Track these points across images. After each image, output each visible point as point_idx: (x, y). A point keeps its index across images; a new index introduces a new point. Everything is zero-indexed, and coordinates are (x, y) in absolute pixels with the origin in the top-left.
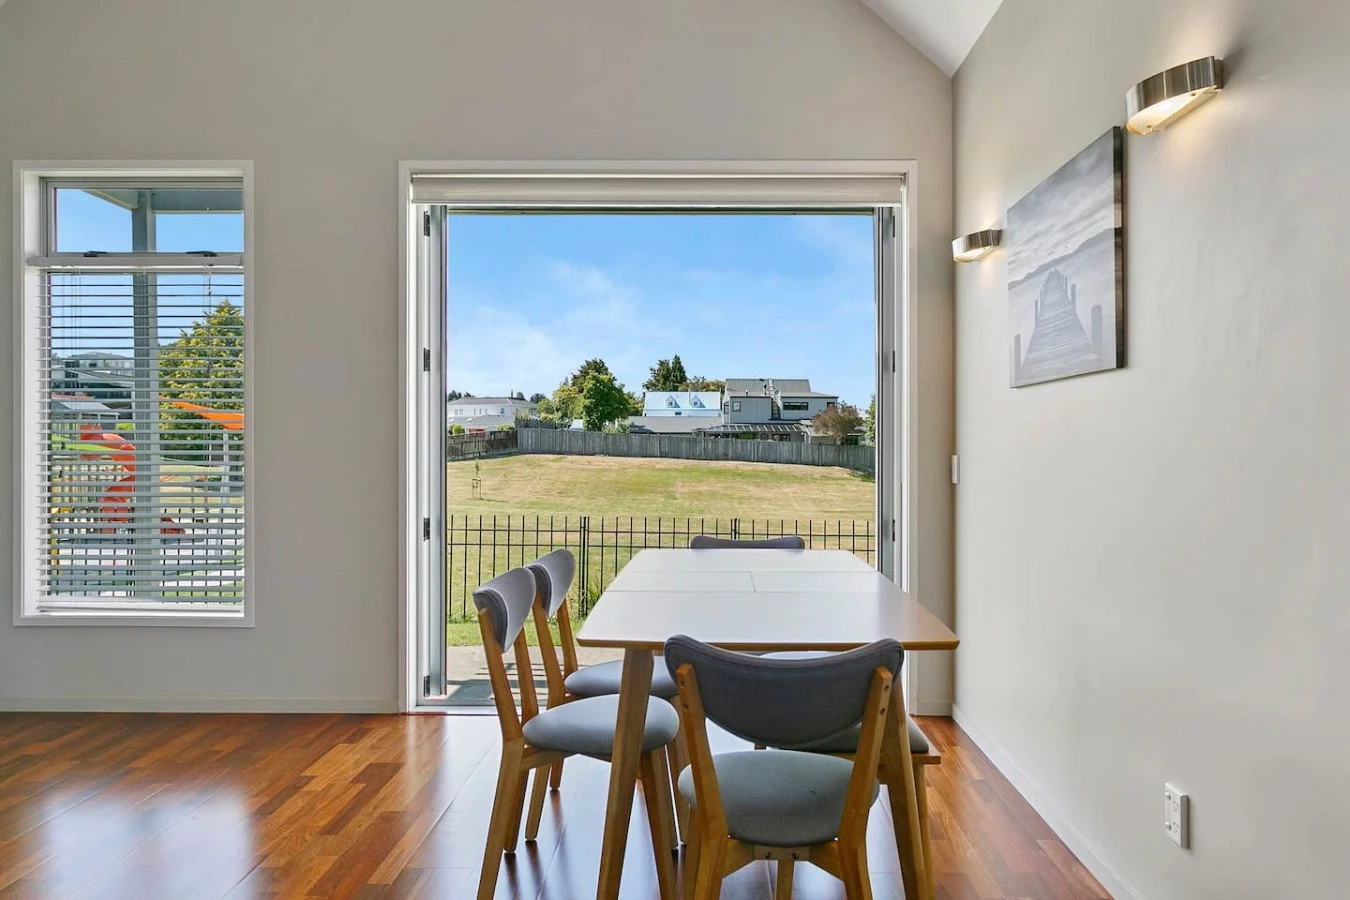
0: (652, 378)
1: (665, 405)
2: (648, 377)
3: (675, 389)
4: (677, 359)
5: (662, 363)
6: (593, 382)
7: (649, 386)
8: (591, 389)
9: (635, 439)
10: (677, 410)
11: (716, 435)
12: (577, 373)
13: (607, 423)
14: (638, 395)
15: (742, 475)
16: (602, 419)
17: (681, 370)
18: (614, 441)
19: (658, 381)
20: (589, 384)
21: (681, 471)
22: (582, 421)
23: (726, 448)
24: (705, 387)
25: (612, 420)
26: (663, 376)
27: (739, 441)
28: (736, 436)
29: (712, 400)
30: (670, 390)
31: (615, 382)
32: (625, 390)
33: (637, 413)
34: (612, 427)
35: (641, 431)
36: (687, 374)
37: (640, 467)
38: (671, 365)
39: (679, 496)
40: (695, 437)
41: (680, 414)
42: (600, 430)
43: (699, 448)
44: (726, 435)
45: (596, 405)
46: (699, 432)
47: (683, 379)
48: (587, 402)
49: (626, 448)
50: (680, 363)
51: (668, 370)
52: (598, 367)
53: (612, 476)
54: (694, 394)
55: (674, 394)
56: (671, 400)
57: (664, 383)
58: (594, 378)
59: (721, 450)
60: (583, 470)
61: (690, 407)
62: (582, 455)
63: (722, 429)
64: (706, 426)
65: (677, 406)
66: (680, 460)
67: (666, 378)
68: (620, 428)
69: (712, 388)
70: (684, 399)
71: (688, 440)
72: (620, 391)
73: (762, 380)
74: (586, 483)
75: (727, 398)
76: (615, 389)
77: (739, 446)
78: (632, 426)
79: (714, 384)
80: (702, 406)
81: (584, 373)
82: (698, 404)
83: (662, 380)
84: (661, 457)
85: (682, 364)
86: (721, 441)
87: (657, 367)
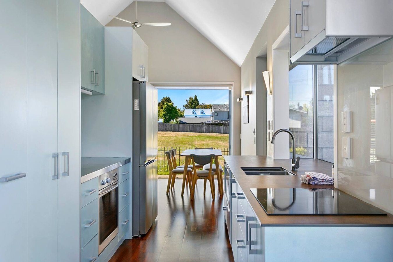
0: (187, 104)
1: (191, 113)
2: (186, 103)
3: (195, 108)
4: (196, 97)
5: (190, 98)
6: (166, 105)
7: (186, 107)
8: (166, 108)
9: (181, 126)
10: (196, 115)
11: (209, 124)
12: (160, 102)
13: (171, 120)
14: (182, 110)
15: (218, 138)
16: (169, 119)
17: (197, 100)
18: (174, 127)
19: (189, 104)
20: (165, 106)
21: (197, 137)
22: (162, 119)
23: (212, 129)
24: (206, 107)
25: (173, 119)
26: (191, 103)
27: (217, 126)
28: (216, 124)
29: (208, 112)
30: (193, 108)
31: (173, 105)
32: (177, 108)
33: (182, 116)
34: (173, 122)
35: (183, 123)
36: (199, 102)
37: (183, 135)
38: (194, 99)
39: (196, 145)
40: (202, 125)
41: (197, 116)
42: (169, 122)
43: (204, 129)
44: (213, 124)
45: (167, 114)
46: (203, 123)
47: (198, 104)
48: (164, 113)
49: (178, 129)
50: (197, 98)
51: (192, 101)
52: (168, 100)
53: (173, 138)
54: (201, 110)
55: (194, 109)
56: (193, 112)
57: (191, 105)
58: (166, 104)
59: (211, 130)
60: (163, 136)
61: (200, 114)
62: (163, 131)
63: (211, 122)
64: (206, 121)
65: (196, 114)
66: (196, 133)
67: (192, 104)
68: (176, 122)
69: (208, 107)
70: (198, 111)
71: (199, 126)
72: (175, 108)
73: (225, 105)
74: (164, 141)
75: (213, 111)
76: (174, 108)
77: (217, 128)
78: (180, 121)
79: (209, 106)
80: (204, 114)
81: (163, 102)
82: (203, 113)
83: (190, 104)
84: (190, 132)
85: (198, 99)
86: (211, 126)
87: (188, 99)
